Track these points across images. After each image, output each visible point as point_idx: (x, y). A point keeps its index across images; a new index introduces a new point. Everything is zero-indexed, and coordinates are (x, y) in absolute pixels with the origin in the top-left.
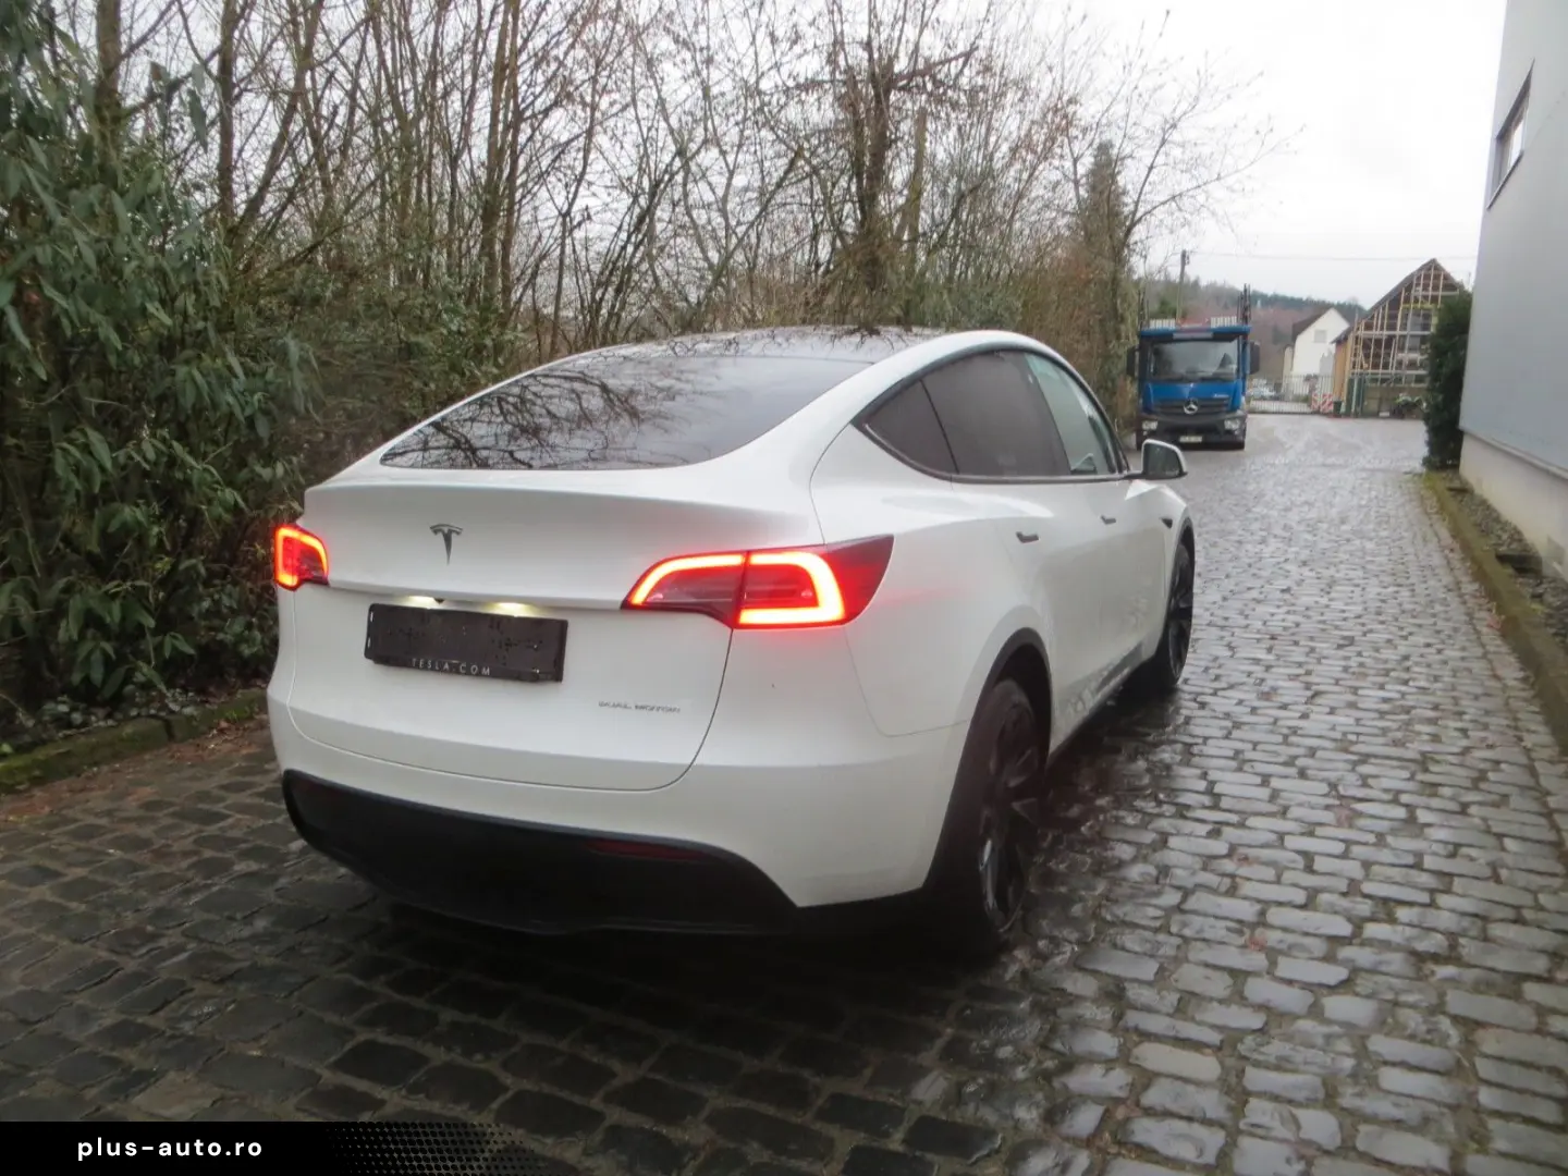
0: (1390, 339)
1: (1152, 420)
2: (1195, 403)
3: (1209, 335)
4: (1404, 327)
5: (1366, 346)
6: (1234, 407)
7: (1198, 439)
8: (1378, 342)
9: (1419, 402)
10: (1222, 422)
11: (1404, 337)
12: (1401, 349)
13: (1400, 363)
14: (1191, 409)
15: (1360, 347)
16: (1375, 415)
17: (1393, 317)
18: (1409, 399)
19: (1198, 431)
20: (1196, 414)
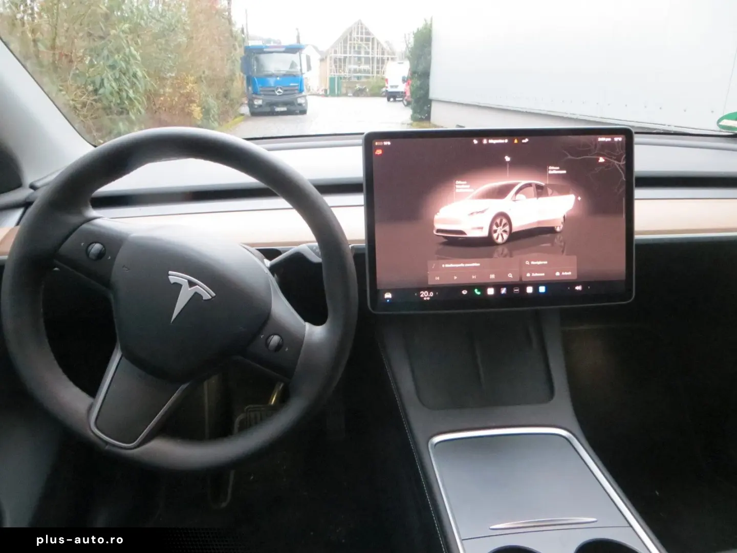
0: (345, 58)
1: (259, 99)
2: (281, 89)
3: (283, 49)
4: (350, 53)
5: (335, 62)
6: (301, 91)
7: (284, 109)
8: (340, 59)
9: (365, 89)
10: (296, 99)
11: (350, 57)
12: (350, 63)
13: (350, 70)
14: (279, 92)
15: (333, 61)
16: (346, 95)
17: (345, 47)
18: (361, 87)
19: (285, 104)
20: (283, 95)
